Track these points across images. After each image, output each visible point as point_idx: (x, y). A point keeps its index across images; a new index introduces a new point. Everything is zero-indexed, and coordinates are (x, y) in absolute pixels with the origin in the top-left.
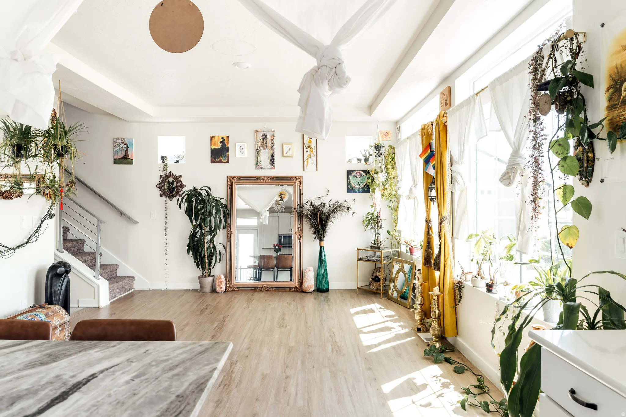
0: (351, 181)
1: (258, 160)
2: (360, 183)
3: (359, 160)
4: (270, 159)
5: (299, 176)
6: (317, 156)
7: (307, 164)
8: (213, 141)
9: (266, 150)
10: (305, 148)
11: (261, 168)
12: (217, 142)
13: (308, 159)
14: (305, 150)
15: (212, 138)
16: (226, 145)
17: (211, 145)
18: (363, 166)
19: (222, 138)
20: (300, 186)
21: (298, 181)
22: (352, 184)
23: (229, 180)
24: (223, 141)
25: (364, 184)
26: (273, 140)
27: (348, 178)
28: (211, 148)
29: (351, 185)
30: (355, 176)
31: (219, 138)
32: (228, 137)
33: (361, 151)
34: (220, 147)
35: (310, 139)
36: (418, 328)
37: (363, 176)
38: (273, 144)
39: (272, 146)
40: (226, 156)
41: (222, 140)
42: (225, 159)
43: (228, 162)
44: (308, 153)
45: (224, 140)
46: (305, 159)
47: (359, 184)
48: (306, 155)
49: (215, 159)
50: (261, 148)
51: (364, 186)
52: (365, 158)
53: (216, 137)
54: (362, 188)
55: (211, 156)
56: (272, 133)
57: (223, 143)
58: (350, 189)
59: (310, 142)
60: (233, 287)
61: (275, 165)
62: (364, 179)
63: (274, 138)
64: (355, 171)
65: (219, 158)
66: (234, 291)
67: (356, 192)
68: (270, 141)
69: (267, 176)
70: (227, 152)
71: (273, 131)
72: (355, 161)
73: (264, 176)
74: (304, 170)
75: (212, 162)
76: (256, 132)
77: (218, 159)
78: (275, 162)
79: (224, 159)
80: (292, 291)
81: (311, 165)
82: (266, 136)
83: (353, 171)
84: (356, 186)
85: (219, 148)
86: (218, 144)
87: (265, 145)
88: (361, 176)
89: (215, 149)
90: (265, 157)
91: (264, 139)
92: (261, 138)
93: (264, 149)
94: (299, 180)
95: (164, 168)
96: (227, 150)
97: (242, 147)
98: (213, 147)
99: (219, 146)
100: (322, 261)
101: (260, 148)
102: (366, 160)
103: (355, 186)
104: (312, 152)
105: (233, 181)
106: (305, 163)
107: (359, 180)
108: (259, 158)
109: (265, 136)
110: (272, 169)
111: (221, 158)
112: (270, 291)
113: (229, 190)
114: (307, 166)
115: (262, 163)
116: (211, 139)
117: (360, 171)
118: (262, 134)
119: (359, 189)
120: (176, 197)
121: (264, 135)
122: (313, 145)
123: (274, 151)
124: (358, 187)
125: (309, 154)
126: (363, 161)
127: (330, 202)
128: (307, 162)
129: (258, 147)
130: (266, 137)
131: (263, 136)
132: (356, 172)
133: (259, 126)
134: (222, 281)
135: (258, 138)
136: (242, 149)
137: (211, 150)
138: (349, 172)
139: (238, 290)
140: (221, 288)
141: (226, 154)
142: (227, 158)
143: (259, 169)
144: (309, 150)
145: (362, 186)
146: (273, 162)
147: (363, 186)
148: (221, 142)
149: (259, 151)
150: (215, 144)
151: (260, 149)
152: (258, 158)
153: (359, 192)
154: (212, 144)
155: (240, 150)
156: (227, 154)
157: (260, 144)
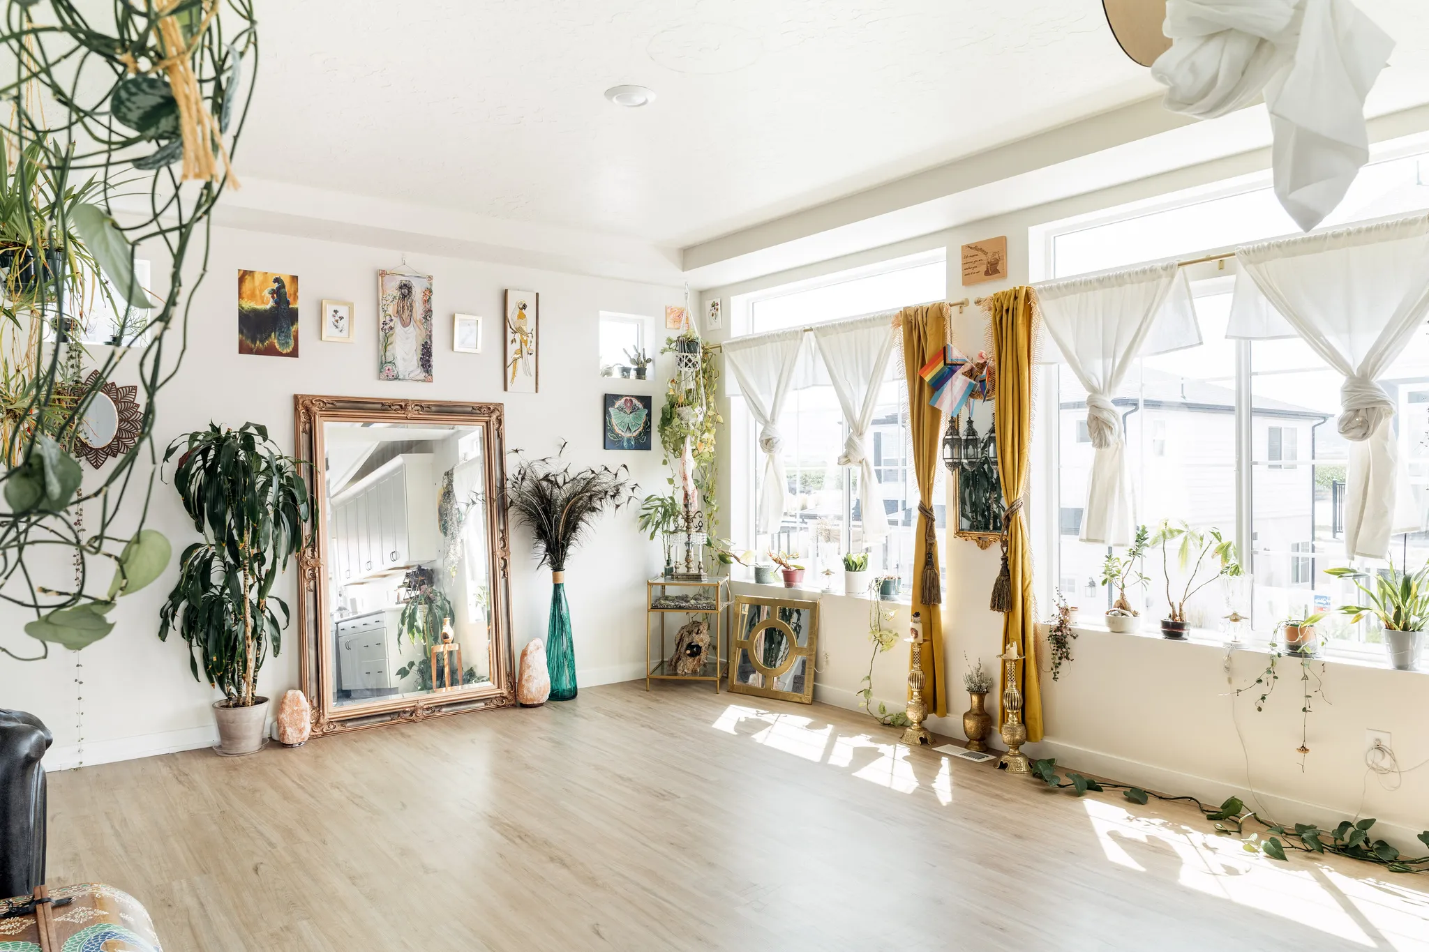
0: (614, 421)
1: (387, 353)
2: (632, 426)
3: (625, 370)
4: (420, 352)
5: (496, 404)
6: (537, 355)
7: (514, 373)
8: (248, 285)
9: (411, 328)
10: (509, 330)
11: (396, 378)
12: (261, 291)
13: (515, 360)
14: (510, 336)
15: (244, 276)
16: (288, 303)
17: (240, 296)
18: (634, 387)
19: (277, 280)
20: (498, 429)
21: (494, 417)
22: (616, 428)
23: (301, 407)
24: (279, 288)
25: (640, 430)
26: (428, 301)
27: (606, 413)
28: (240, 305)
29: (613, 431)
30: (620, 409)
31: (265, 281)
32: (295, 279)
33: (624, 350)
34: (268, 307)
35: (521, 309)
36: (921, 739)
37: (639, 409)
38: (428, 313)
39: (425, 318)
40: (288, 336)
41: (276, 285)
42: (288, 343)
43: (294, 353)
44: (517, 346)
45: (284, 286)
46: (509, 361)
47: (629, 429)
48: (512, 348)
49: (254, 341)
50: (396, 320)
51: (640, 434)
52: (636, 367)
53: (257, 276)
54: (636, 438)
55: (241, 331)
56: (426, 284)
57: (279, 293)
58: (611, 441)
59: (521, 316)
60: (330, 723)
61: (435, 370)
62: (640, 416)
63: (432, 297)
64: (622, 396)
65: (267, 338)
66: (332, 733)
67: (623, 448)
68: (421, 303)
69: (413, 401)
70: (293, 324)
71: (430, 278)
72: (616, 374)
73: (406, 401)
74: (506, 389)
75: (243, 349)
76: (382, 273)
77: (262, 341)
78: (433, 363)
79: (282, 345)
80: (491, 709)
81: (522, 378)
82: (411, 288)
83: (617, 397)
84: (623, 434)
85: (265, 311)
86: (262, 298)
87: (407, 313)
88: (634, 410)
89: (255, 311)
90: (405, 347)
91: (404, 296)
92: (397, 294)
93: (405, 325)
94: (497, 413)
95: (71, 357)
96: (293, 316)
97: (339, 315)
98: (248, 305)
99: (268, 304)
100: (559, 622)
101: (391, 320)
102: (641, 373)
103: (620, 432)
104: (526, 342)
105: (315, 409)
106: (510, 370)
107: (629, 418)
108: (389, 348)
109: (406, 290)
110: (423, 381)
111: (274, 339)
112: (435, 717)
113: (304, 438)
114: (513, 379)
115: (399, 362)
116: (241, 280)
117: (632, 396)
118: (398, 283)
119: (629, 440)
120: (115, 456)
121: (405, 285)
122: (529, 326)
123: (431, 331)
124: (628, 435)
125: (519, 347)
126: (633, 374)
127: (566, 471)
128: (515, 367)
129: (388, 318)
130: (410, 292)
131: (401, 288)
132: (623, 400)
133: (388, 259)
134: (302, 711)
135: (388, 292)
136: (341, 318)
137: (241, 313)
138: (609, 400)
139: (343, 729)
140: (301, 731)
141: (289, 329)
142: (292, 342)
143: (390, 380)
144: (518, 337)
145: (635, 434)
146: (429, 361)
147: (637, 432)
148: (273, 292)
149: (391, 328)
150: (252, 296)
151: (392, 324)
152: (386, 347)
153: (630, 448)
154: (244, 295)
155: (333, 320)
156: (293, 329)
157: (391, 310)
